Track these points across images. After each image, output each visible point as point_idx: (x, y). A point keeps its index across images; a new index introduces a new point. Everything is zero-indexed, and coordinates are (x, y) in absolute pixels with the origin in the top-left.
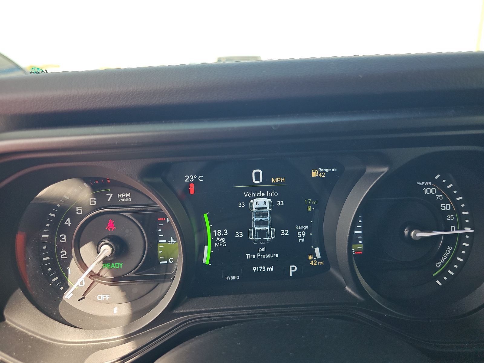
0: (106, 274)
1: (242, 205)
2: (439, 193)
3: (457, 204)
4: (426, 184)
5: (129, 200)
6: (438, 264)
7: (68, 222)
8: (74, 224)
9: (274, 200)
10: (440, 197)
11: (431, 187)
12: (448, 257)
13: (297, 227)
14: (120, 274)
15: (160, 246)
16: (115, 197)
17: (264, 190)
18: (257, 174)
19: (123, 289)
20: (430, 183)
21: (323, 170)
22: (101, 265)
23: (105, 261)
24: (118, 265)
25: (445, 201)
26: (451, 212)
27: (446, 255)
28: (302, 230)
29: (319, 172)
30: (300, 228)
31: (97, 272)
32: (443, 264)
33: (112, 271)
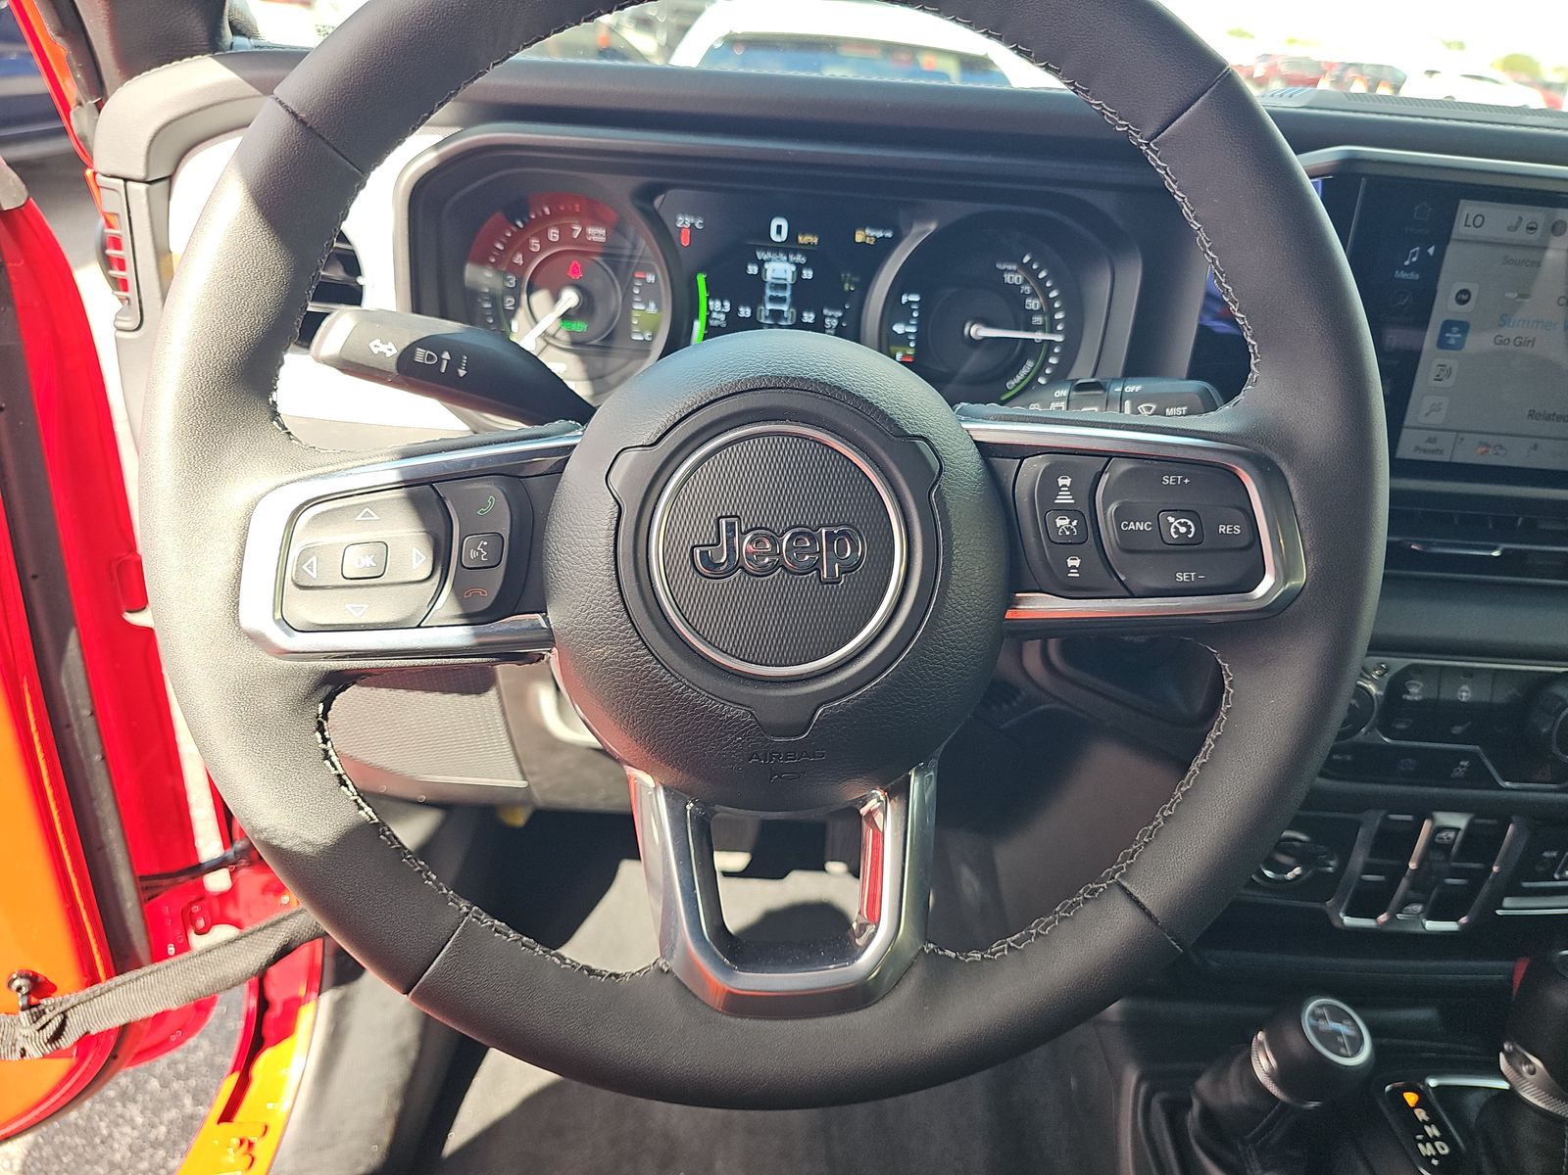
0: (563, 336)
1: (753, 269)
2: (1026, 282)
3: (1049, 302)
4: (1010, 267)
5: (603, 239)
6: (1010, 384)
7: (519, 259)
8: (526, 264)
9: (799, 267)
10: (1027, 289)
11: (1015, 272)
12: (1026, 376)
13: (826, 312)
14: (580, 339)
15: (635, 314)
16: (583, 233)
17: (787, 252)
18: (779, 228)
19: (584, 361)
20: (1015, 267)
21: (872, 234)
22: (559, 323)
23: (565, 317)
24: (580, 326)
25: (1034, 295)
26: (1039, 312)
27: (1024, 372)
28: (832, 317)
29: (867, 236)
30: (830, 314)
31: (552, 331)
32: (1017, 385)
33: (570, 333)
